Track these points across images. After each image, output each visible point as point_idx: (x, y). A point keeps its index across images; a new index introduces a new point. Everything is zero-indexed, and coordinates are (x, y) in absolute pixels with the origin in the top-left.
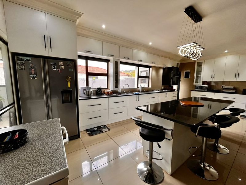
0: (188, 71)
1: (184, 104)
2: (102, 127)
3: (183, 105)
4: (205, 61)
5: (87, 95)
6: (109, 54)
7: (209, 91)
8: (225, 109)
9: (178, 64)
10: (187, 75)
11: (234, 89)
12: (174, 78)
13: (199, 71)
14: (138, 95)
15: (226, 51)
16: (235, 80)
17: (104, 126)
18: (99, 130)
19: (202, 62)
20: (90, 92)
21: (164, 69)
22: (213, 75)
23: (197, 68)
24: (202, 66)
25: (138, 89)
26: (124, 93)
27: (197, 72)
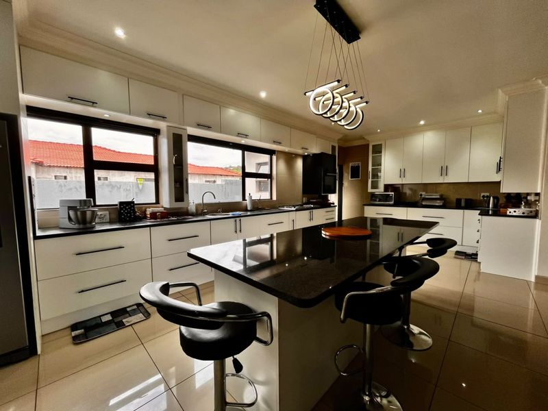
0: (355, 164)
1: (327, 234)
2: (128, 309)
3: (327, 237)
4: (387, 142)
5: (79, 223)
6: (151, 112)
7: (397, 204)
8: (416, 241)
9: (333, 148)
10: (355, 173)
11: (442, 198)
12: (326, 177)
13: (377, 163)
14: (238, 219)
15: (422, 123)
16: (440, 180)
17: (135, 307)
18: (117, 320)
19: (381, 145)
20: (89, 214)
21: (305, 158)
22: (403, 170)
23: (373, 157)
24: (381, 152)
25: (244, 205)
26: (204, 214)
27: (373, 166)
